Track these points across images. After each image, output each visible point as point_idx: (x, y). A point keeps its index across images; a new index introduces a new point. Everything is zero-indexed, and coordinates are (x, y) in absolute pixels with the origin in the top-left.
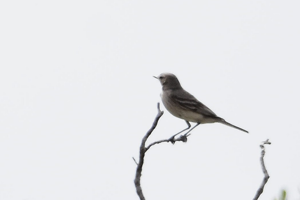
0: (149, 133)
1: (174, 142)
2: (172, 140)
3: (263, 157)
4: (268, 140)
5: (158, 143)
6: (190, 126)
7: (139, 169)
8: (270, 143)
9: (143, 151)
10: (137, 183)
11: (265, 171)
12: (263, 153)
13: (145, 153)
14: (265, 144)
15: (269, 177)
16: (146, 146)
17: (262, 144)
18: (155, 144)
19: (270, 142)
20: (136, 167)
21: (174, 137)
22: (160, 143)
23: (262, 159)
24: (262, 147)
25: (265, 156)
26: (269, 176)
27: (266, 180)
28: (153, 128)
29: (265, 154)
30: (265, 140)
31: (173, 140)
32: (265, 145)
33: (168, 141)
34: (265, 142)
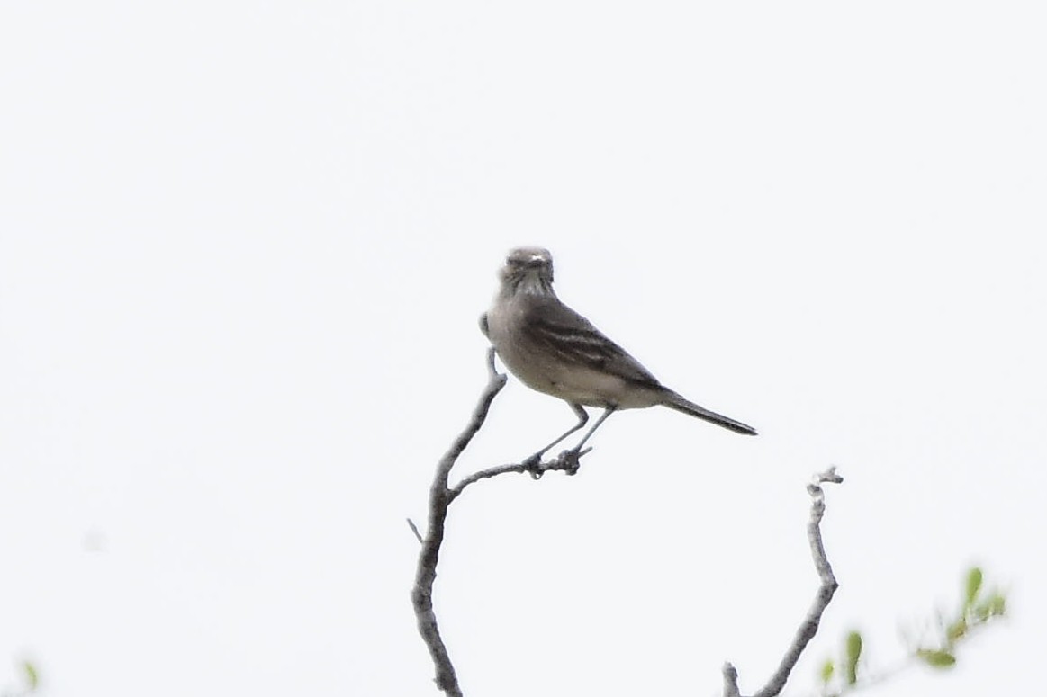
0: (462, 445)
1: (541, 472)
2: (534, 466)
3: (820, 520)
4: (834, 469)
5: (490, 474)
6: (585, 418)
7: (430, 559)
8: (839, 480)
9: (442, 499)
10: (423, 601)
11: (825, 568)
12: (819, 508)
13: (448, 508)
14: (826, 480)
15: (835, 586)
16: (452, 484)
17: (816, 482)
18: (479, 480)
19: (841, 476)
20: (418, 549)
21: (538, 457)
22: (493, 477)
23: (815, 530)
24: (817, 490)
25: (823, 518)
26: (838, 582)
27: (827, 594)
28: (476, 427)
29: (825, 512)
30: (824, 470)
31: (537, 467)
32: (823, 486)
33: (520, 469)
34: (824, 477)
